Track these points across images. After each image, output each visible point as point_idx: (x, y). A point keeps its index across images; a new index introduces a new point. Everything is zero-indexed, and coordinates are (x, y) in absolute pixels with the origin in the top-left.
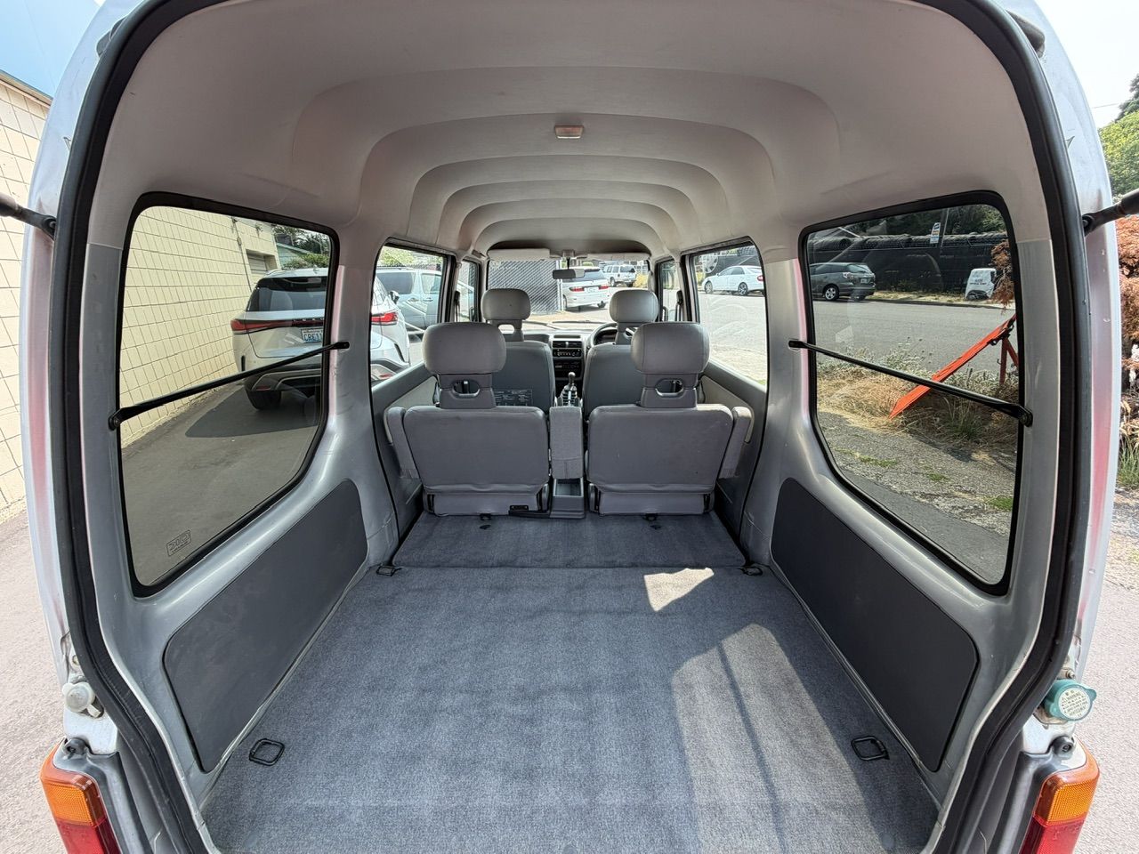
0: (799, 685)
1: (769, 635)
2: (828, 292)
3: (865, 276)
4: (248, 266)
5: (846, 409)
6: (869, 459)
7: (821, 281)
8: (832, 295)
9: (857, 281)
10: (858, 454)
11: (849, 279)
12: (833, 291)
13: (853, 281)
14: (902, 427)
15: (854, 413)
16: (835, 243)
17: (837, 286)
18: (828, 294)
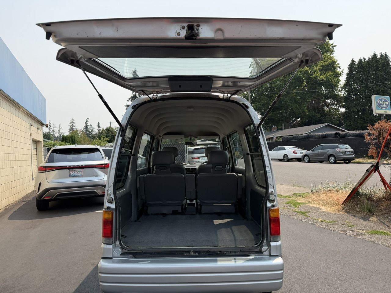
2: (330, 159)
3: (348, 150)
4: (32, 146)
5: (322, 205)
6: (325, 221)
7: (326, 153)
8: (333, 160)
9: (345, 153)
10: (320, 220)
11: (340, 152)
12: (333, 158)
13: (342, 153)
14: (343, 210)
15: (324, 206)
16: (332, 134)
17: (335, 156)
18: (331, 160)
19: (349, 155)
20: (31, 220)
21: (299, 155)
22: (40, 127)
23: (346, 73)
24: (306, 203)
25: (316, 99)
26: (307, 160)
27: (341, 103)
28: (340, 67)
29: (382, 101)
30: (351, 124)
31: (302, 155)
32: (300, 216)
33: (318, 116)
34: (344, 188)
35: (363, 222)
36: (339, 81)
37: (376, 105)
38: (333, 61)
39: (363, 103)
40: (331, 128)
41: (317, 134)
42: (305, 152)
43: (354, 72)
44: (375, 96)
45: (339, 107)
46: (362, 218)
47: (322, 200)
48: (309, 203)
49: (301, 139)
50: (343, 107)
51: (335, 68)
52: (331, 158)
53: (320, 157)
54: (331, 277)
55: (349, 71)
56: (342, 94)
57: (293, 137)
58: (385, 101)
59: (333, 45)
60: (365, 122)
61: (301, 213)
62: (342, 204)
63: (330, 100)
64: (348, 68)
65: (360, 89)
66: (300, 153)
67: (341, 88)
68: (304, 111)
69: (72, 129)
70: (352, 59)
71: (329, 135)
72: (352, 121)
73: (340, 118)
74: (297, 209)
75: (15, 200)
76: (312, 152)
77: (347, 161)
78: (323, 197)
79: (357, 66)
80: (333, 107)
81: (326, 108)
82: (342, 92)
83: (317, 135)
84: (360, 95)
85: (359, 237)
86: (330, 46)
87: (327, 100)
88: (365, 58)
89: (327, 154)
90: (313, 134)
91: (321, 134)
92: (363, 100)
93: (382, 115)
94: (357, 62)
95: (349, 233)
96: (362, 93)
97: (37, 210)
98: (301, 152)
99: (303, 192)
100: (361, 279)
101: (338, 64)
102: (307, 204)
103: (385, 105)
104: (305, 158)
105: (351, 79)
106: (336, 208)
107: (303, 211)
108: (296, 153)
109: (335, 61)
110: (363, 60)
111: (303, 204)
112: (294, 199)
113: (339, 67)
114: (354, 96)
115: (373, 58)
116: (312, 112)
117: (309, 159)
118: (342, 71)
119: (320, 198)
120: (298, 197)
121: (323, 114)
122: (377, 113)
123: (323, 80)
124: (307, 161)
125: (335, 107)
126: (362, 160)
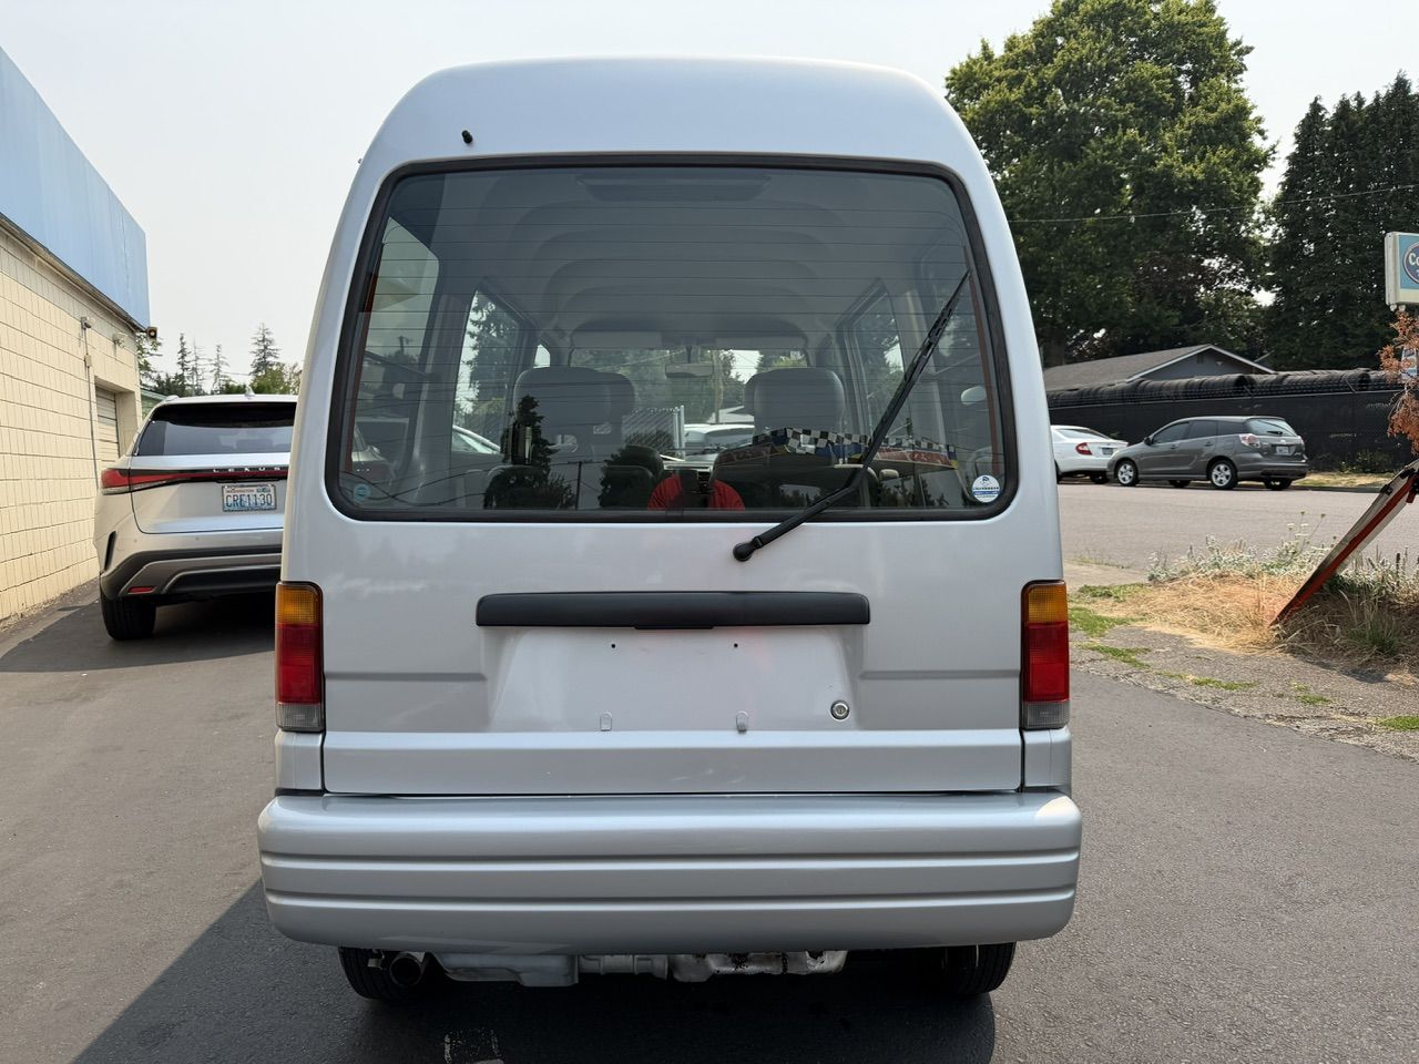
2: (1215, 472)
3: (1283, 442)
4: (94, 406)
5: (1193, 625)
6: (1209, 681)
7: (1199, 452)
8: (1224, 478)
9: (1270, 451)
10: (1191, 677)
11: (1252, 448)
12: (1226, 469)
13: (1260, 451)
14: (1279, 643)
15: (1204, 630)
16: (1224, 384)
17: (1231, 461)
18: (1217, 477)
19: (1284, 458)
20: (79, 673)
21: (1099, 461)
22: (124, 336)
23: (1288, 155)
24: (1133, 620)
25: (1165, 258)
26: (1127, 478)
27: (1259, 271)
28: (1266, 134)
30: (1293, 351)
31: (1109, 458)
32: (1112, 666)
33: (1173, 317)
34: (1279, 566)
35: (1362, 689)
36: (1256, 186)
37: (1399, 270)
38: (1237, 106)
39: (1343, 272)
40: (1219, 363)
41: (1168, 382)
42: (1121, 448)
43: (1316, 150)
44: (1398, 234)
45: (1250, 287)
46: (1354, 671)
47: (1195, 609)
48: (1142, 619)
49: (1110, 400)
50: (1268, 288)
51: (1245, 136)
52: (1219, 469)
53: (1179, 465)
54: (1252, 888)
55: (1297, 146)
56: (1268, 235)
57: (1078, 395)
59: (1244, 44)
60: (1347, 343)
61: (1115, 653)
62: (1276, 622)
63: (1220, 259)
64: (1296, 135)
65: (1336, 216)
66: (1101, 452)
67: (1264, 212)
68: (1121, 301)
69: (262, 365)
70: (1312, 101)
71: (1215, 384)
72: (1298, 340)
73: (1254, 328)
74: (1098, 642)
75: (29, 605)
76: (1149, 449)
77: (1277, 480)
78: (1198, 598)
79: (1330, 128)
80: (1229, 285)
81: (1202, 290)
82: (1265, 229)
83: (1169, 388)
84: (1336, 238)
85: (1350, 742)
86: (1231, 49)
87: (1206, 262)
88: (1363, 95)
89: (1203, 456)
90: (1152, 383)
91: (1185, 381)
92: (1343, 261)
94: (1330, 109)
95: (1308, 727)
96: (1342, 231)
97: (110, 638)
98: (1107, 451)
99: (1118, 583)
100: (1376, 897)
101: (1259, 120)
102: (1135, 624)
104: (1122, 469)
105: (1306, 178)
106: (1248, 635)
107: (1120, 648)
108: (1089, 453)
109: (1245, 108)
110: (1354, 104)
111: (1122, 622)
112: (1083, 606)
113: (1261, 133)
114: (1309, 243)
115: (1390, 98)
116: (1149, 303)
117: (1136, 473)
118: (1273, 149)
119: (1185, 603)
120: (1099, 600)
121: (1193, 313)
122: (1401, 300)
123: (1194, 181)
124: (1128, 481)
125: (1237, 287)
126: (1332, 480)
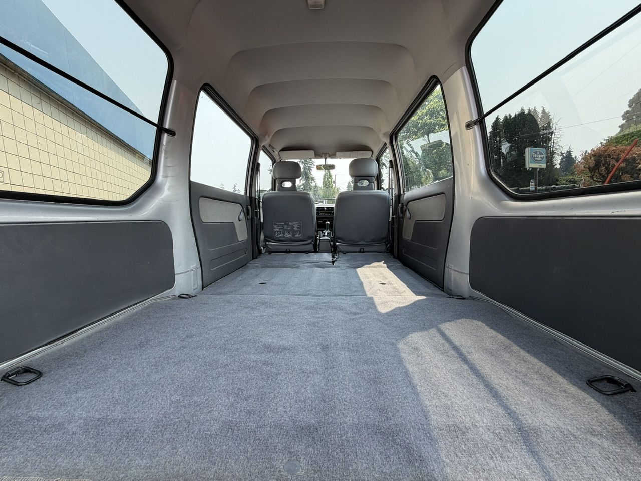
0: (516, 348)
1: (480, 323)
29: (537, 154)
37: (529, 159)
44: (529, 148)
58: (541, 154)
79: (502, 124)
88: (511, 115)
93: (536, 169)
94: (502, 119)
103: (540, 158)
110: (509, 117)
